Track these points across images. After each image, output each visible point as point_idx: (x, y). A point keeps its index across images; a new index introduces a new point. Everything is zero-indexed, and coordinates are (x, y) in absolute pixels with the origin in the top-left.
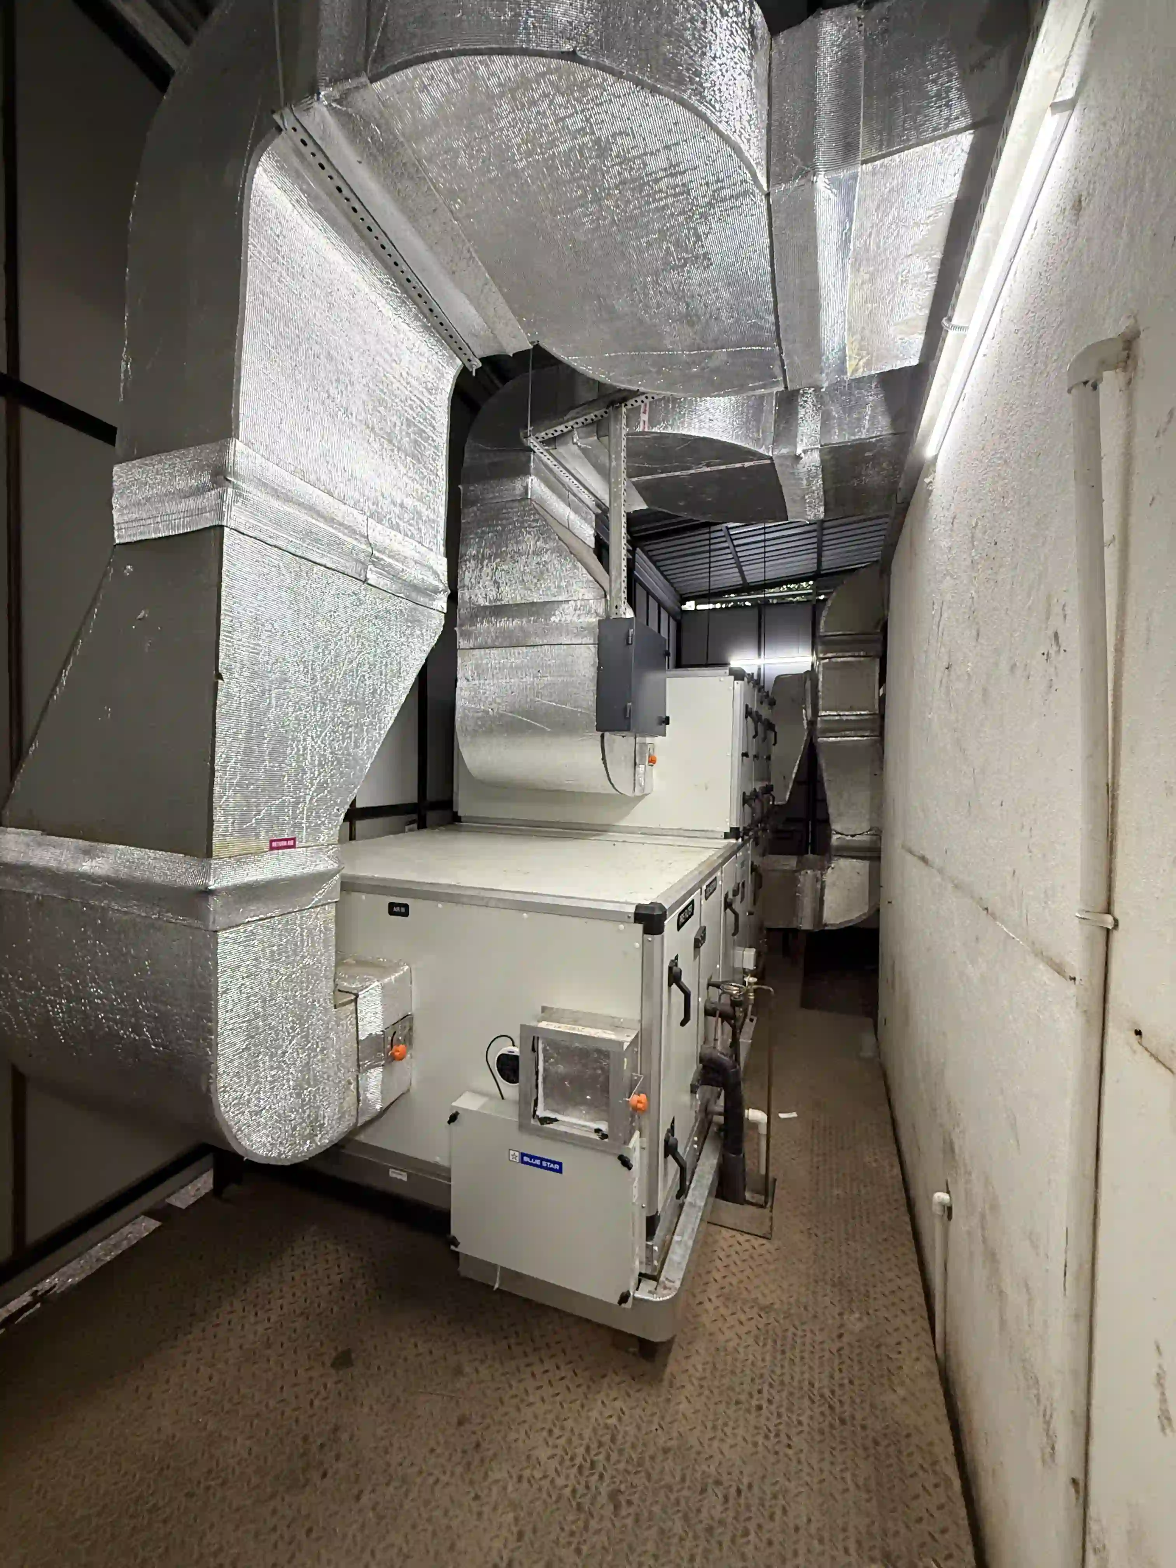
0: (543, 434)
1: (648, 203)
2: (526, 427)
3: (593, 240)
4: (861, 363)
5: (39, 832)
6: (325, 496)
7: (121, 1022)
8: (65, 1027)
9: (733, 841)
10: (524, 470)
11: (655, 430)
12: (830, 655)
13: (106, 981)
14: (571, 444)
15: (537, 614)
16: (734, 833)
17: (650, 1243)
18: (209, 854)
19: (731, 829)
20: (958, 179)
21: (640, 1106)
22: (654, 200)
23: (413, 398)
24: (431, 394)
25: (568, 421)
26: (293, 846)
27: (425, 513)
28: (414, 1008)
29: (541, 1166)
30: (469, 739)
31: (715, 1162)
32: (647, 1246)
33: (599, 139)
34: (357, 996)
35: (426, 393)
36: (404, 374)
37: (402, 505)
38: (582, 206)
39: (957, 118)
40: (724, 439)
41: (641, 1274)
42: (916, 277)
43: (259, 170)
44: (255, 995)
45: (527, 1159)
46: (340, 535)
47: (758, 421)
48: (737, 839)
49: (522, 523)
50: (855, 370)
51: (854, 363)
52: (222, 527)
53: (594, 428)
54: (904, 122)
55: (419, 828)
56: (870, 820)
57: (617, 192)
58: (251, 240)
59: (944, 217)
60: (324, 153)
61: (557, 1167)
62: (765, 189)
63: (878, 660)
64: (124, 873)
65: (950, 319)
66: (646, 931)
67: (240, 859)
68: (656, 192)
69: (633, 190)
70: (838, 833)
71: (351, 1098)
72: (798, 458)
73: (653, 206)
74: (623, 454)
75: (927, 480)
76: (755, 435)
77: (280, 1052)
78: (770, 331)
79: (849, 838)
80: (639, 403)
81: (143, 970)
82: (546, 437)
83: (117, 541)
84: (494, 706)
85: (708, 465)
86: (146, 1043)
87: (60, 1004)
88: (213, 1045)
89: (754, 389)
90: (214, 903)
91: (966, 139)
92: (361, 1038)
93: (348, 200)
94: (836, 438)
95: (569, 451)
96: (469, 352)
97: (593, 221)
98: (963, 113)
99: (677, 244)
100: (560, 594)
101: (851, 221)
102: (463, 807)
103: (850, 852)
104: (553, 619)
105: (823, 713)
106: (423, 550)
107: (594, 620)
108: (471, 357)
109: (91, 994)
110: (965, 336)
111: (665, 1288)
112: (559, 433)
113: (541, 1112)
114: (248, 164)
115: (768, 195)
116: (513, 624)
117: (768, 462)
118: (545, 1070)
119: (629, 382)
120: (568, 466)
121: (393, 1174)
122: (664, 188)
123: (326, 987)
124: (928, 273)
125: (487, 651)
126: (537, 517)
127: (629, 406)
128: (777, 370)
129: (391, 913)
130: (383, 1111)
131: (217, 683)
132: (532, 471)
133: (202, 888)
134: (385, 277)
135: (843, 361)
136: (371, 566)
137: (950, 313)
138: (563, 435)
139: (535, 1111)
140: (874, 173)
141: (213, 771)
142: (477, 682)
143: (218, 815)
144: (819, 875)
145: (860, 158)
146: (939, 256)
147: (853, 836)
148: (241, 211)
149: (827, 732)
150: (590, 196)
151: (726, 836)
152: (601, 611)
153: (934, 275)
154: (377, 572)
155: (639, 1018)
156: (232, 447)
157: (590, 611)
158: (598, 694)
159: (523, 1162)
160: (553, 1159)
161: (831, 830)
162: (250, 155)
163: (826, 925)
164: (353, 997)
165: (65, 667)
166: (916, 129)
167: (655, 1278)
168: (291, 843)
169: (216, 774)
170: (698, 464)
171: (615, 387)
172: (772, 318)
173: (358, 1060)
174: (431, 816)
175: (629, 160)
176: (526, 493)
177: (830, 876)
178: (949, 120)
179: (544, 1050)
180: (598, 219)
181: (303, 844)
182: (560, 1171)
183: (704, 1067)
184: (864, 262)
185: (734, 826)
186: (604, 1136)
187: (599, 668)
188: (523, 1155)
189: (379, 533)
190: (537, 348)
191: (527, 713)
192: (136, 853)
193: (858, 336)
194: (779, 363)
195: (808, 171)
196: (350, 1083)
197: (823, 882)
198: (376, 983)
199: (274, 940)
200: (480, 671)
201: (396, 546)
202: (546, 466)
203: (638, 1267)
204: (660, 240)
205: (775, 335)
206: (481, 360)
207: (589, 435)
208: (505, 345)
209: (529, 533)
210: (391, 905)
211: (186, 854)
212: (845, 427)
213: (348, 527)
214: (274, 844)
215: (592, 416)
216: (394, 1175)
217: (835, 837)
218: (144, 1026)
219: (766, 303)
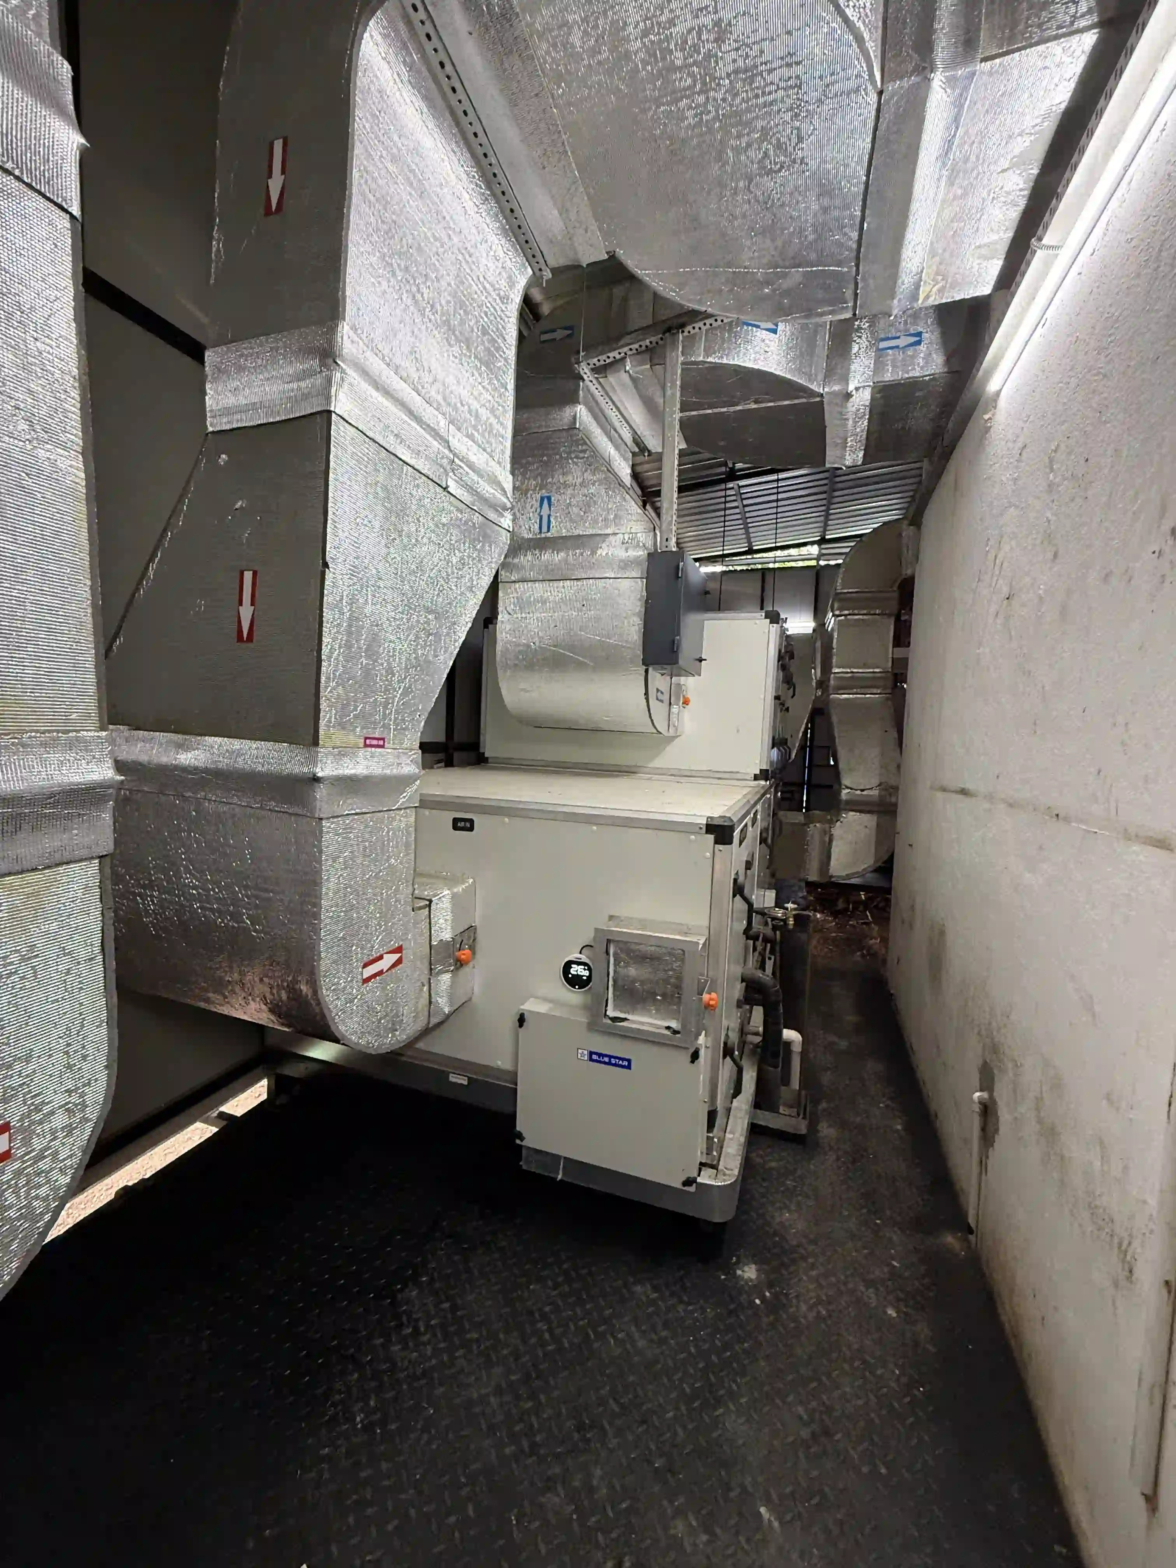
0: (595, 360)
1: (757, 96)
2: (578, 352)
3: (692, 137)
4: (935, 289)
5: (126, 727)
6: (414, 394)
7: (219, 911)
8: (156, 919)
9: (763, 783)
10: (572, 399)
11: (710, 359)
12: (846, 612)
13: (202, 872)
14: (623, 372)
15: (582, 546)
16: (763, 775)
17: (711, 1135)
18: (316, 743)
19: (761, 770)
20: (1072, 85)
21: (712, 1003)
22: (764, 93)
23: (488, 305)
24: (503, 303)
25: (623, 346)
26: (382, 747)
27: (497, 426)
28: (477, 923)
29: (609, 1063)
30: (509, 673)
31: (755, 1074)
32: (708, 1137)
33: (720, 20)
34: (431, 901)
35: (498, 301)
36: (482, 279)
37: (477, 416)
38: (687, 97)
39: (1083, 16)
40: (777, 373)
41: (701, 1164)
42: (1008, 193)
43: (366, 35)
44: (351, 887)
45: (595, 1057)
46: (428, 437)
47: (811, 354)
48: (766, 781)
49: (570, 453)
50: (927, 297)
51: (928, 289)
52: (330, 412)
53: (647, 356)
54: (1028, 19)
55: (446, 766)
56: (880, 775)
57: (727, 81)
58: (357, 112)
59: (1049, 128)
60: (433, 22)
61: (626, 1063)
62: (879, 84)
63: (892, 621)
64: (224, 763)
65: (1040, 239)
66: (717, 842)
67: (342, 752)
68: (767, 85)
69: (744, 80)
70: (847, 788)
71: (424, 1001)
72: (849, 396)
73: (761, 100)
74: (678, 383)
75: (986, 417)
76: (808, 369)
77: (369, 945)
78: (850, 249)
79: (859, 792)
80: (697, 330)
81: (243, 860)
82: (598, 364)
83: (210, 429)
84: (536, 640)
85: (756, 402)
86: (246, 930)
87: (152, 896)
88: (316, 930)
89: (822, 315)
90: (321, 792)
91: (1090, 39)
92: (434, 943)
93: (448, 77)
94: (888, 376)
95: (619, 380)
96: (542, 261)
97: (696, 115)
98: (1090, 11)
99: (779, 146)
100: (607, 527)
101: (957, 128)
102: (490, 747)
103: (859, 806)
104: (599, 552)
105: (837, 670)
106: (492, 463)
107: (642, 553)
108: (544, 267)
109: (185, 885)
110: (1057, 255)
111: (725, 1175)
112: (611, 359)
113: (611, 1013)
114: (356, 29)
115: (880, 93)
116: (558, 557)
117: (818, 399)
118: (615, 972)
119: (700, 302)
120: (614, 398)
121: (453, 1078)
122: (776, 81)
123: (405, 892)
124: (1021, 190)
125: (530, 584)
126: (584, 447)
127: (686, 334)
128: (849, 293)
129: (455, 828)
130: (448, 1017)
131: (325, 572)
132: (581, 400)
133: (311, 776)
134: (474, 172)
135: (917, 287)
136: (451, 474)
137: (1039, 233)
138: (616, 362)
139: (606, 1011)
140: (991, 74)
141: (319, 661)
142: (519, 615)
143: (324, 705)
144: (827, 829)
145: (981, 56)
146: (1036, 171)
147: (862, 790)
148: (348, 80)
149: (839, 689)
150: (698, 87)
151: (756, 778)
152: (650, 544)
153: (1026, 193)
154: (456, 481)
155: (706, 923)
156: (340, 326)
157: (638, 545)
158: (645, 628)
159: (591, 1059)
160: (622, 1056)
161: (840, 784)
162: (357, 24)
163: (832, 877)
164: (428, 903)
165: (151, 560)
166: (1040, 26)
167: (713, 1167)
168: (381, 743)
169: (323, 663)
170: (745, 399)
171: (682, 306)
172: (855, 235)
173: (431, 964)
174: (457, 756)
175: (747, 45)
176: (575, 423)
177: (837, 830)
178: (1074, 18)
179: (615, 954)
180: (701, 114)
181: (391, 746)
182: (629, 1067)
183: (747, 987)
184: (961, 174)
185: (764, 768)
186: (675, 1032)
187: (647, 602)
188: (591, 1053)
189: (459, 442)
190: (612, 257)
191: (572, 648)
192: (236, 744)
193: (937, 259)
194: (852, 286)
195: (925, 67)
196: (423, 985)
197: (831, 836)
198: (446, 892)
199: (367, 836)
200: (522, 604)
201: (473, 458)
202: (592, 395)
203: (700, 1156)
204: (761, 140)
205: (854, 254)
206: (554, 271)
207: (642, 363)
208: (580, 255)
209: (576, 464)
210: (455, 821)
211: (291, 743)
212: (899, 364)
213: (434, 430)
214: (368, 742)
215: (647, 342)
216: (454, 1080)
217: (845, 792)
218: (244, 914)
219: (852, 217)
